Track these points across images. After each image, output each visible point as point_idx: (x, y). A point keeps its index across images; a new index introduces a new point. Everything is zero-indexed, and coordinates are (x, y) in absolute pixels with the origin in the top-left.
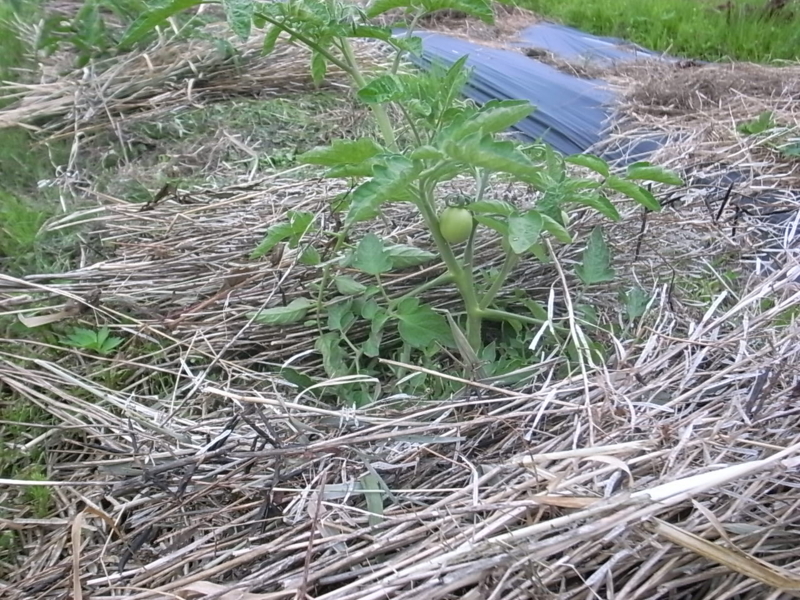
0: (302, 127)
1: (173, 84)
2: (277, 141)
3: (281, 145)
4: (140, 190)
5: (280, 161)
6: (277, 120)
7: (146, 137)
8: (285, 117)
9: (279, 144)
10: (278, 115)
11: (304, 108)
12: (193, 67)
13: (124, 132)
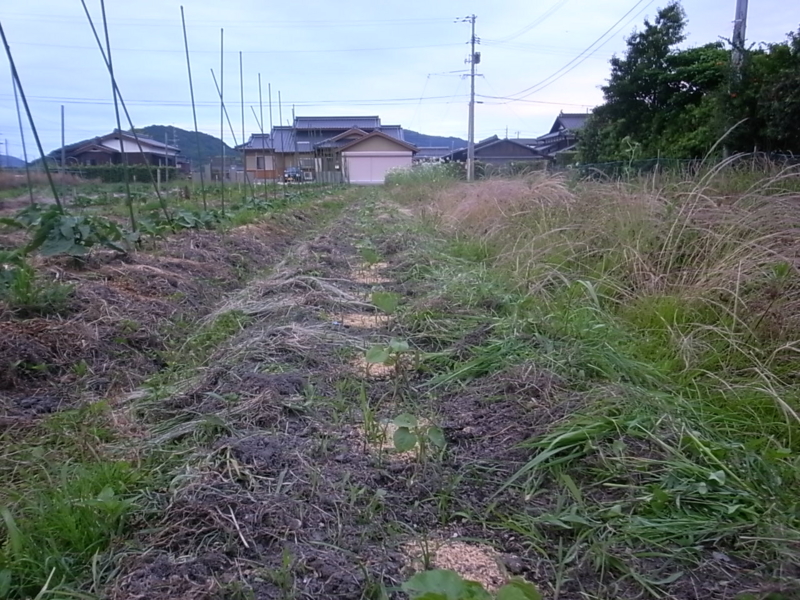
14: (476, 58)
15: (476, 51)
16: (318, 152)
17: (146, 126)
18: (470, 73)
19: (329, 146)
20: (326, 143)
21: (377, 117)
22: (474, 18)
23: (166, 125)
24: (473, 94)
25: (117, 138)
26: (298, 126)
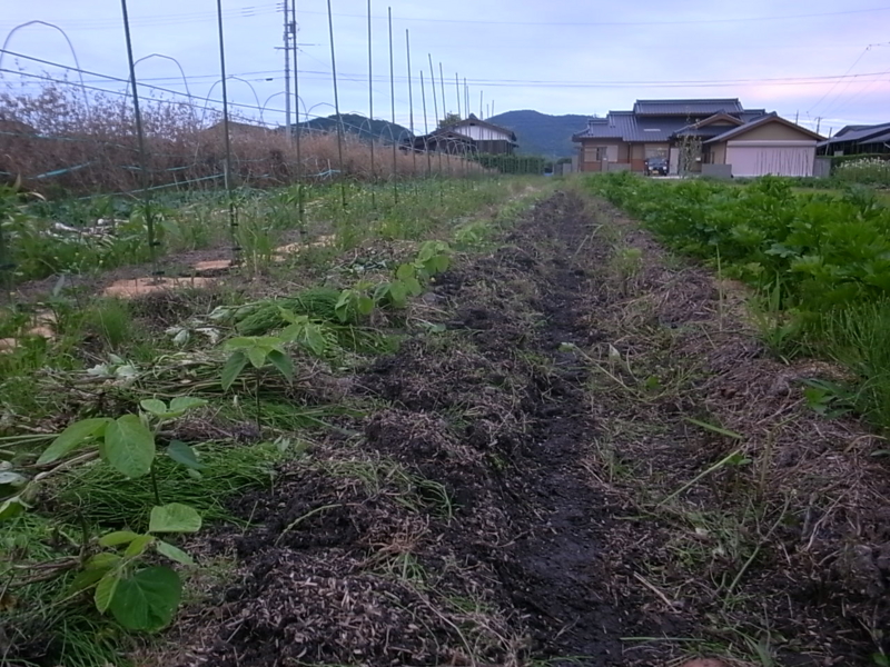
16: (673, 141)
19: (691, 134)
20: (685, 130)
21: (735, 100)
25: (472, 125)
26: (641, 111)
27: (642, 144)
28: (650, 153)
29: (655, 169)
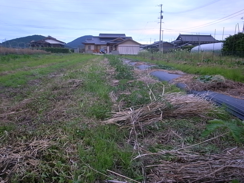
0: (193, 129)
1: (154, 114)
2: (186, 133)
3: (188, 135)
4: (152, 148)
5: (189, 141)
6: (185, 127)
7: (148, 130)
8: (187, 126)
9: (187, 134)
10: (185, 125)
11: (191, 123)
12: (160, 109)
13: (143, 128)
14: (162, 17)
15: (162, 15)
16: (108, 44)
17: (33, 35)
18: (160, 22)
19: (112, 43)
20: (111, 42)
21: (124, 34)
22: (162, 5)
23: (39, 35)
24: (161, 28)
25: (49, 39)
26: (101, 36)
27: (100, 45)
28: (102, 47)
29: (101, 52)
